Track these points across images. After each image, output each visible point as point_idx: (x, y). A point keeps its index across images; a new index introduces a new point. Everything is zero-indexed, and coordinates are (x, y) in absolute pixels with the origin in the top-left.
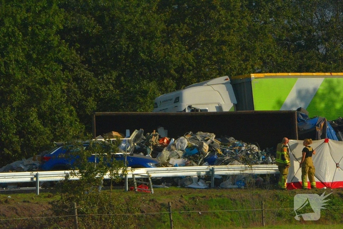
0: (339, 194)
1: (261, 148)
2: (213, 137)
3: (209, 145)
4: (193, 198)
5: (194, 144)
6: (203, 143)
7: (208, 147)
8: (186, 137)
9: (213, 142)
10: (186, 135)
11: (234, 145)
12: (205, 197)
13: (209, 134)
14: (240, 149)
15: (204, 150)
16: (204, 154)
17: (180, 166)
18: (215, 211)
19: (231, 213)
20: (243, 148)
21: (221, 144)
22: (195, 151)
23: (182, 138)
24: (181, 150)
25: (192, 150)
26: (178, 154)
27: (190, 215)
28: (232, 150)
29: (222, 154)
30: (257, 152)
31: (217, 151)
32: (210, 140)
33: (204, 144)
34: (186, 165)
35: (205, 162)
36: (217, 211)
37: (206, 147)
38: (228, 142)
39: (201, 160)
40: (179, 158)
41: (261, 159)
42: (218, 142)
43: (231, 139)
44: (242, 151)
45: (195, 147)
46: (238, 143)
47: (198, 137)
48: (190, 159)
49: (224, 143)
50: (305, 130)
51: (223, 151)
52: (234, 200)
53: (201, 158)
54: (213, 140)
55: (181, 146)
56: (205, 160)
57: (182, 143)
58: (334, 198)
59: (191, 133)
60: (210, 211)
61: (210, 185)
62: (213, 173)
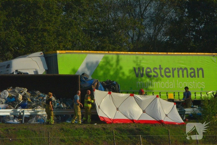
0: (103, 128)
1: (57, 98)
2: (26, 90)
3: (23, 96)
4: (7, 130)
5: (13, 95)
6: (18, 94)
7: (22, 97)
8: (8, 90)
9: (25, 94)
10: (8, 89)
11: (39, 96)
12: (15, 129)
13: (23, 88)
14: (43, 98)
15: (19, 99)
16: (19, 101)
17: (2, 109)
18: (21, 138)
19: (32, 139)
20: (45, 98)
21: (31, 95)
22: (13, 99)
23: (5, 91)
24: (4, 99)
25: (11, 98)
26: (2, 101)
27: (4, 141)
28: (37, 99)
30: (54, 101)
31: (28, 100)
32: (23, 93)
33: (20, 95)
34: (6, 108)
35: (19, 106)
36: (23, 138)
37: (20, 97)
38: (36, 94)
39: (17, 105)
40: (2, 104)
41: (56, 105)
42: (29, 94)
43: (38, 92)
44: (44, 100)
45: (14, 96)
46: (42, 94)
47: (16, 90)
48: (10, 105)
49: (33, 94)
50: (85, 87)
51: (32, 100)
52: (34, 131)
53: (17, 104)
54: (26, 92)
55: (4, 96)
56: (19, 105)
57: (5, 94)
58: (99, 131)
59: (11, 88)
60: (18, 138)
61: (21, 121)
62: (23, 114)
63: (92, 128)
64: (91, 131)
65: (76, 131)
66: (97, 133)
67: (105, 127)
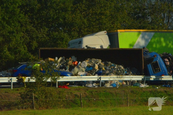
0: (165, 91)
1: (125, 68)
2: (100, 61)
4: (91, 92)
5: (90, 65)
6: (95, 64)
7: (98, 66)
8: (87, 61)
9: (100, 64)
10: (86, 60)
11: (111, 66)
12: (97, 91)
13: (98, 60)
14: (114, 68)
15: (96, 68)
16: (96, 70)
17: (83, 75)
18: (103, 99)
19: (110, 100)
20: (116, 67)
21: (105, 65)
22: (91, 68)
23: (84, 62)
24: (84, 68)
25: (89, 68)
26: (82, 70)
27: (90, 101)
28: (110, 68)
29: (105, 70)
30: (123, 69)
31: (102, 68)
32: (98, 63)
33: (96, 65)
34: (87, 75)
35: (96, 74)
36: (104, 99)
38: (108, 64)
39: (94, 73)
40: (83, 72)
41: (125, 73)
42: (103, 64)
43: (110, 63)
44: (115, 69)
45: (91, 66)
46: (113, 64)
47: (93, 61)
48: (89, 72)
49: (106, 64)
50: (147, 58)
51: (105, 68)
52: (112, 93)
53: (94, 72)
54: (100, 63)
55: (84, 66)
56: (96, 73)
57: (84, 64)
58: (162, 93)
59: (88, 59)
60: (100, 98)
61: (99, 86)
62: (100, 79)
63: (156, 91)
64: (155, 94)
65: (144, 93)
66: (161, 95)
67: (166, 90)
